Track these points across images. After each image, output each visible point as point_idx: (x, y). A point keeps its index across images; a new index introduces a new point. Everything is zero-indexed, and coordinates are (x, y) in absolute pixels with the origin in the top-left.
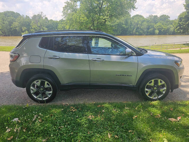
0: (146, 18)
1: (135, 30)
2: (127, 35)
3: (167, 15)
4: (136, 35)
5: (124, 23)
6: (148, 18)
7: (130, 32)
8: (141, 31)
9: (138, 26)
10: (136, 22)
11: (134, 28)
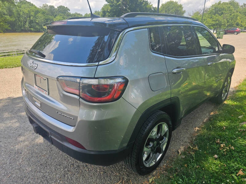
0: (39, 8)
1: (27, 23)
2: (16, 32)
3: (66, 7)
4: (31, 31)
5: (6, 13)
6: (43, 8)
7: (21, 27)
8: (37, 26)
9: (31, 19)
10: (27, 12)
11: (26, 22)
